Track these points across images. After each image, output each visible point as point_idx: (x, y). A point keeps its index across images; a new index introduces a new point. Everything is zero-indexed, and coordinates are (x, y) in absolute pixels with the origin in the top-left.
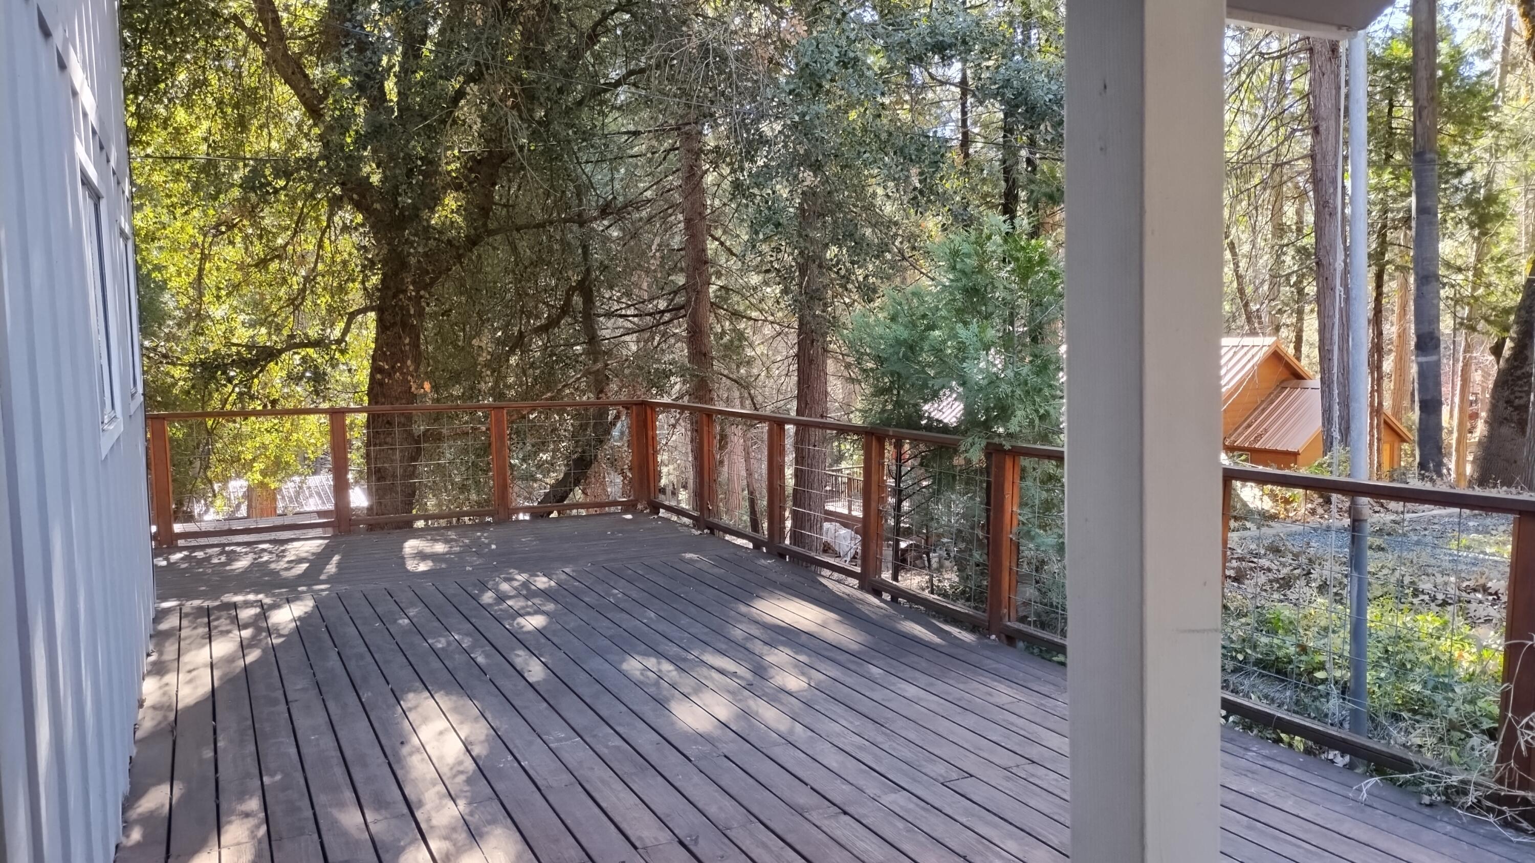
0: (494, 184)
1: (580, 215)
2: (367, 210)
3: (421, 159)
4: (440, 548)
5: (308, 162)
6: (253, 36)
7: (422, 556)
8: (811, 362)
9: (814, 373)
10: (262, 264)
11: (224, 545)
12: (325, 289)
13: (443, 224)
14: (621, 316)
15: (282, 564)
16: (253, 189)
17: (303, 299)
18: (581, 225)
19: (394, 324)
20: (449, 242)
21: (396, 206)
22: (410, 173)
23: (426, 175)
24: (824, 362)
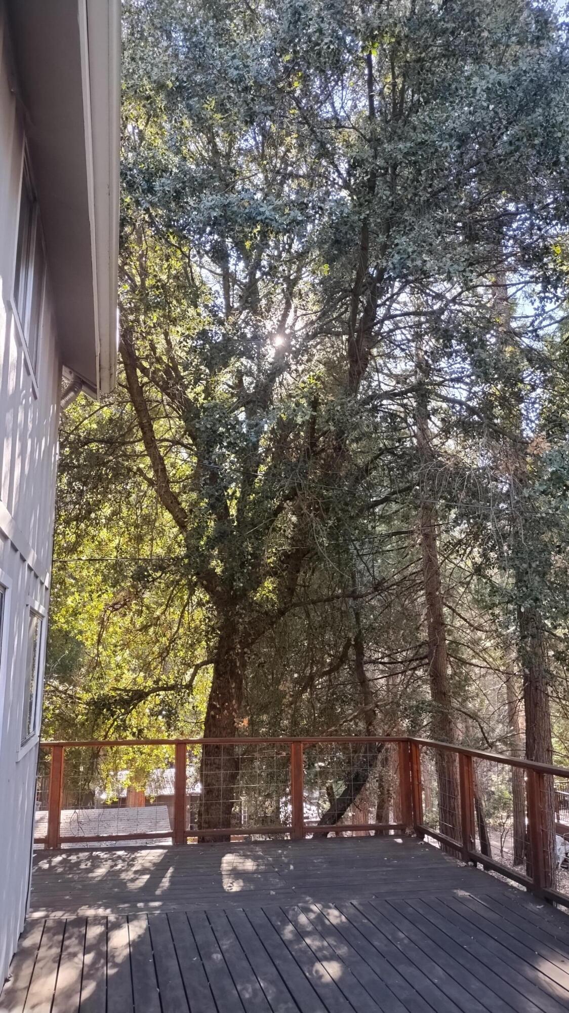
0: (298, 571)
1: (354, 592)
2: (212, 591)
3: (251, 554)
4: (249, 865)
5: (178, 560)
6: (151, 483)
7: (236, 874)
8: (536, 704)
9: (539, 715)
10: (145, 628)
11: (92, 850)
12: (182, 645)
13: (262, 598)
14: (381, 663)
15: (131, 875)
16: (139, 580)
17: (168, 654)
18: (355, 598)
19: (225, 673)
20: (266, 613)
21: (232, 588)
22: (242, 565)
23: (254, 566)
24: (547, 706)
